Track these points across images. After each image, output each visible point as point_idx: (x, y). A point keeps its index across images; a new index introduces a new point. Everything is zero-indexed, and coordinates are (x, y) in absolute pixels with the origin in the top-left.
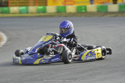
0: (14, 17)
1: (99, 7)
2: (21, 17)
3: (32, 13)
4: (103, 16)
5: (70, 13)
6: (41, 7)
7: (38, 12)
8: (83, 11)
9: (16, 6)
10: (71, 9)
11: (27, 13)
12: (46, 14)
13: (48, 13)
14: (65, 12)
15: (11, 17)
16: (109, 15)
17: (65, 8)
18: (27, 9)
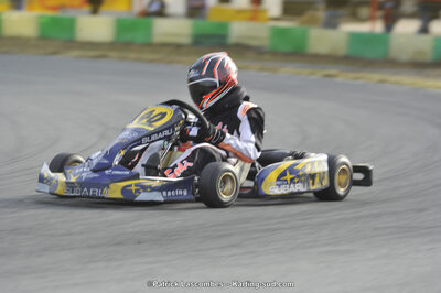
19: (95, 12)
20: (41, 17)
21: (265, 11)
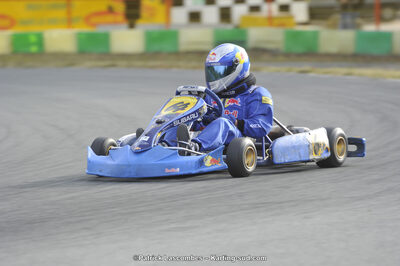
8: (34, 49)
19: (132, 26)
20: (79, 34)
21: (291, 17)
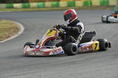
0: (33, 11)
1: (101, 2)
2: (38, 11)
3: (47, 7)
4: (104, 9)
5: (79, 7)
6: (55, 3)
7: (53, 6)
9: (35, 2)
10: (79, 4)
11: (44, 7)
12: (59, 8)
13: (61, 7)
14: (74, 6)
15: (30, 11)
16: (109, 8)
17: (74, 3)
18: (44, 4)
